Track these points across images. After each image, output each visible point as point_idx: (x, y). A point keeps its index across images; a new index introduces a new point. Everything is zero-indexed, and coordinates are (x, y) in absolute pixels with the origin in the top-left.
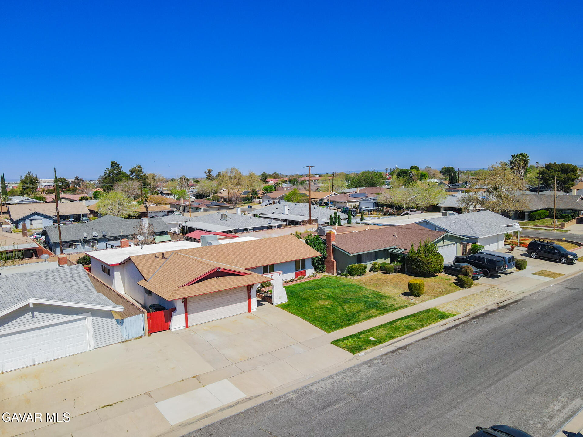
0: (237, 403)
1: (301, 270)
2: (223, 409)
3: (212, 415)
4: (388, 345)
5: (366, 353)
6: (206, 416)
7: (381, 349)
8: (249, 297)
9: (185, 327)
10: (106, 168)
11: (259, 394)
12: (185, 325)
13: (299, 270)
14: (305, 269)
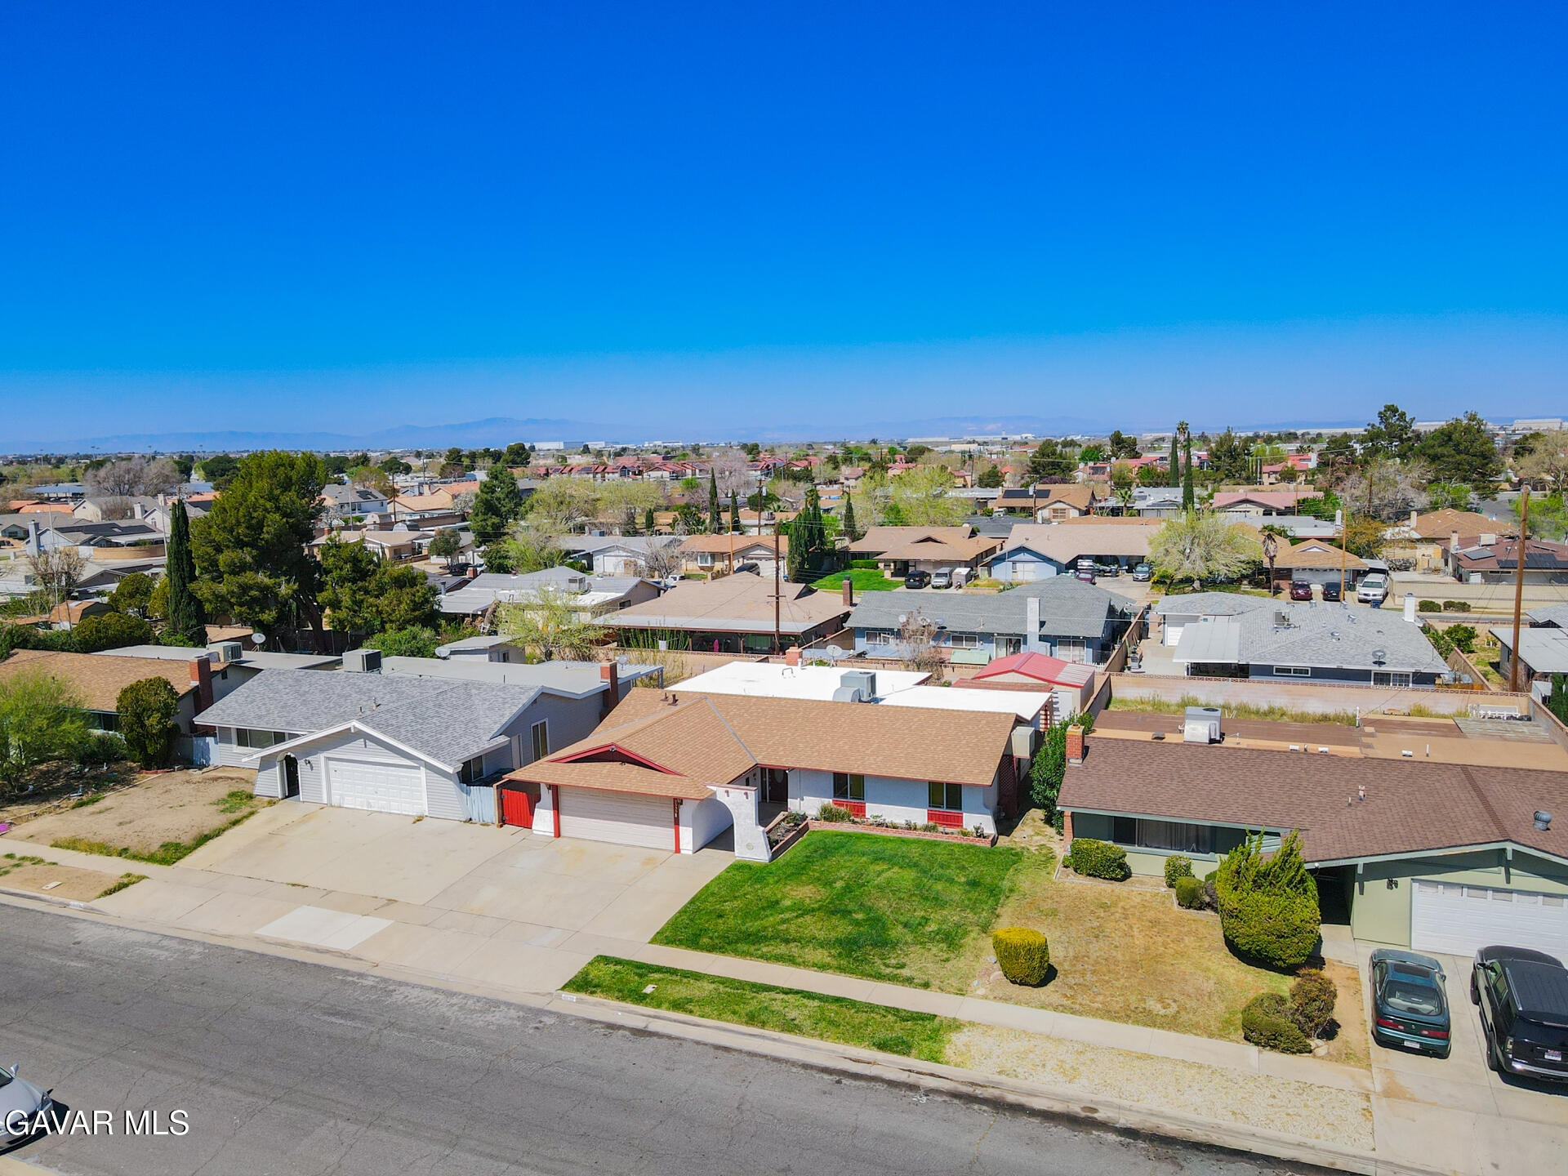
0: (327, 952)
1: (947, 808)
2: (308, 948)
3: (293, 947)
4: (643, 1015)
5: (580, 1001)
6: (286, 945)
7: (620, 1014)
8: (677, 822)
9: (553, 835)
10: (1369, 425)
11: (359, 957)
12: (553, 831)
13: (940, 807)
14: (961, 809)
